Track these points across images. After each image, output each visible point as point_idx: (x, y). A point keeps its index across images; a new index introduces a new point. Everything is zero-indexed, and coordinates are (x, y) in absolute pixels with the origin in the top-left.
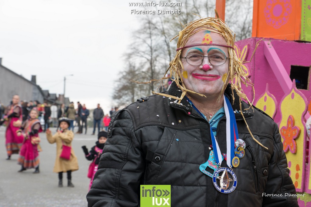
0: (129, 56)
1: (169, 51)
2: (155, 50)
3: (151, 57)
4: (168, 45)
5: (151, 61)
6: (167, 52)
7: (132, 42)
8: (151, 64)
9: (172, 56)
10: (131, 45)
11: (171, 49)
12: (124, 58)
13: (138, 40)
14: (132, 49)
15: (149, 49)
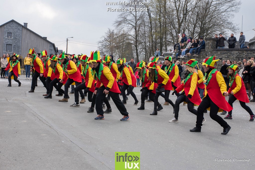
0: (120, 23)
1: (150, 20)
3: (136, 24)
15: (134, 18)
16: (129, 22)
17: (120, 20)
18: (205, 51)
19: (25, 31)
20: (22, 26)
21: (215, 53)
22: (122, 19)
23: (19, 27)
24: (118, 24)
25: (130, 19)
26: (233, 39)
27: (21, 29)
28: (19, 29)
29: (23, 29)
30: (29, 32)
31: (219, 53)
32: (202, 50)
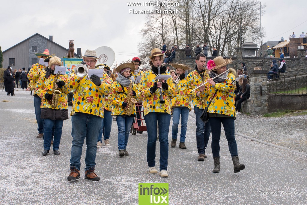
0: (146, 31)
1: (175, 26)
2: (166, 27)
3: (163, 31)
4: (175, 23)
5: (163, 35)
6: (174, 28)
7: (148, 20)
8: (163, 37)
9: (177, 31)
10: (147, 23)
11: (177, 25)
12: (142, 33)
13: (152, 19)
14: (148, 26)
15: (160, 25)
16: (156, 29)
17: (146, 28)
18: (175, 60)
19: (50, 44)
20: (47, 39)
21: (183, 61)
22: (148, 28)
23: (44, 41)
24: (145, 32)
25: (157, 27)
26: (198, 49)
27: (46, 43)
28: (44, 43)
29: (48, 42)
30: (54, 45)
31: (185, 61)
32: (173, 59)
